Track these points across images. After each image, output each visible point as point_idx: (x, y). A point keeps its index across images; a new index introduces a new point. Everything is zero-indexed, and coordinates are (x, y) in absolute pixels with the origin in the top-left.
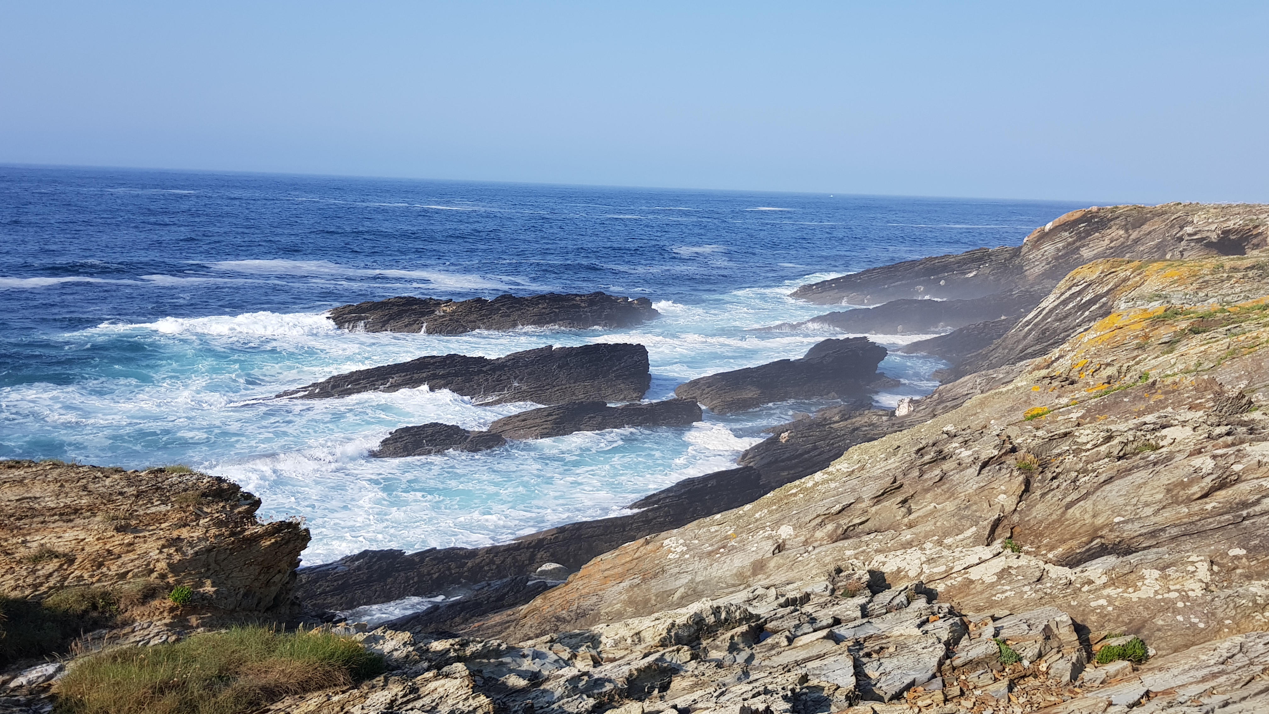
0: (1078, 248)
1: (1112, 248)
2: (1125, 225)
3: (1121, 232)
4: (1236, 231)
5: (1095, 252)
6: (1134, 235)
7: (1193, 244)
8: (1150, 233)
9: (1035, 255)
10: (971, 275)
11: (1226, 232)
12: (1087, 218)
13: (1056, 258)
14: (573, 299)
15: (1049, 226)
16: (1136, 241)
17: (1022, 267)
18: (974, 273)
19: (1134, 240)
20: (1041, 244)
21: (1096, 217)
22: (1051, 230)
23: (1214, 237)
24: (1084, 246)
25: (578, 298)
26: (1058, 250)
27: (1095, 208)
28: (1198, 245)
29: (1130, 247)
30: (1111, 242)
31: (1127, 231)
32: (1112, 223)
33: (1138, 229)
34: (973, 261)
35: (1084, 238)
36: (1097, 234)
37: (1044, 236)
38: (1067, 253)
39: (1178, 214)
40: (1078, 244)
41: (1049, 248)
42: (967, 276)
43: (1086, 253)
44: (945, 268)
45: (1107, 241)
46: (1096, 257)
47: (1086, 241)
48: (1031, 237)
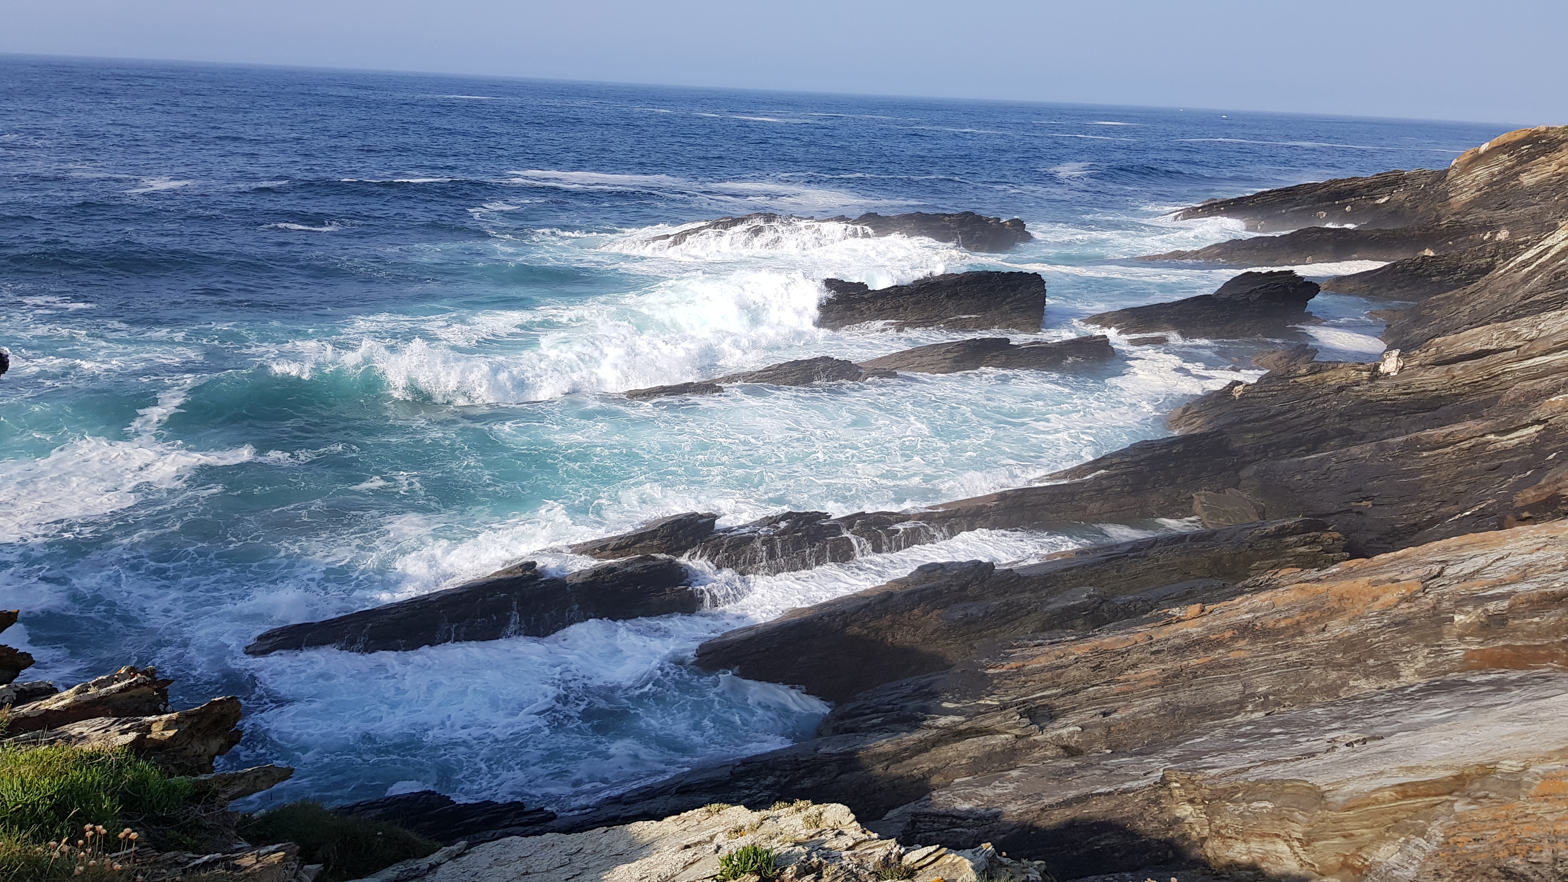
0: (1517, 174)
1: (1559, 174)
5: (1538, 178)
9: (1464, 180)
10: (1383, 201)
12: (1533, 139)
13: (1490, 185)
15: (1484, 147)
17: (1446, 193)
18: (1386, 199)
20: (1473, 167)
21: (1544, 138)
22: (1487, 152)
24: (1525, 171)
26: (1493, 175)
27: (1541, 128)
30: (1561, 167)
32: (1564, 145)
34: (1386, 184)
35: (1526, 162)
36: (1543, 158)
37: (1477, 159)
38: (1502, 179)
40: (1518, 169)
41: (1481, 173)
42: (1378, 202)
43: (1527, 180)
44: (1352, 192)
45: (1554, 166)
46: (1538, 184)
47: (1528, 166)
48: (1462, 159)
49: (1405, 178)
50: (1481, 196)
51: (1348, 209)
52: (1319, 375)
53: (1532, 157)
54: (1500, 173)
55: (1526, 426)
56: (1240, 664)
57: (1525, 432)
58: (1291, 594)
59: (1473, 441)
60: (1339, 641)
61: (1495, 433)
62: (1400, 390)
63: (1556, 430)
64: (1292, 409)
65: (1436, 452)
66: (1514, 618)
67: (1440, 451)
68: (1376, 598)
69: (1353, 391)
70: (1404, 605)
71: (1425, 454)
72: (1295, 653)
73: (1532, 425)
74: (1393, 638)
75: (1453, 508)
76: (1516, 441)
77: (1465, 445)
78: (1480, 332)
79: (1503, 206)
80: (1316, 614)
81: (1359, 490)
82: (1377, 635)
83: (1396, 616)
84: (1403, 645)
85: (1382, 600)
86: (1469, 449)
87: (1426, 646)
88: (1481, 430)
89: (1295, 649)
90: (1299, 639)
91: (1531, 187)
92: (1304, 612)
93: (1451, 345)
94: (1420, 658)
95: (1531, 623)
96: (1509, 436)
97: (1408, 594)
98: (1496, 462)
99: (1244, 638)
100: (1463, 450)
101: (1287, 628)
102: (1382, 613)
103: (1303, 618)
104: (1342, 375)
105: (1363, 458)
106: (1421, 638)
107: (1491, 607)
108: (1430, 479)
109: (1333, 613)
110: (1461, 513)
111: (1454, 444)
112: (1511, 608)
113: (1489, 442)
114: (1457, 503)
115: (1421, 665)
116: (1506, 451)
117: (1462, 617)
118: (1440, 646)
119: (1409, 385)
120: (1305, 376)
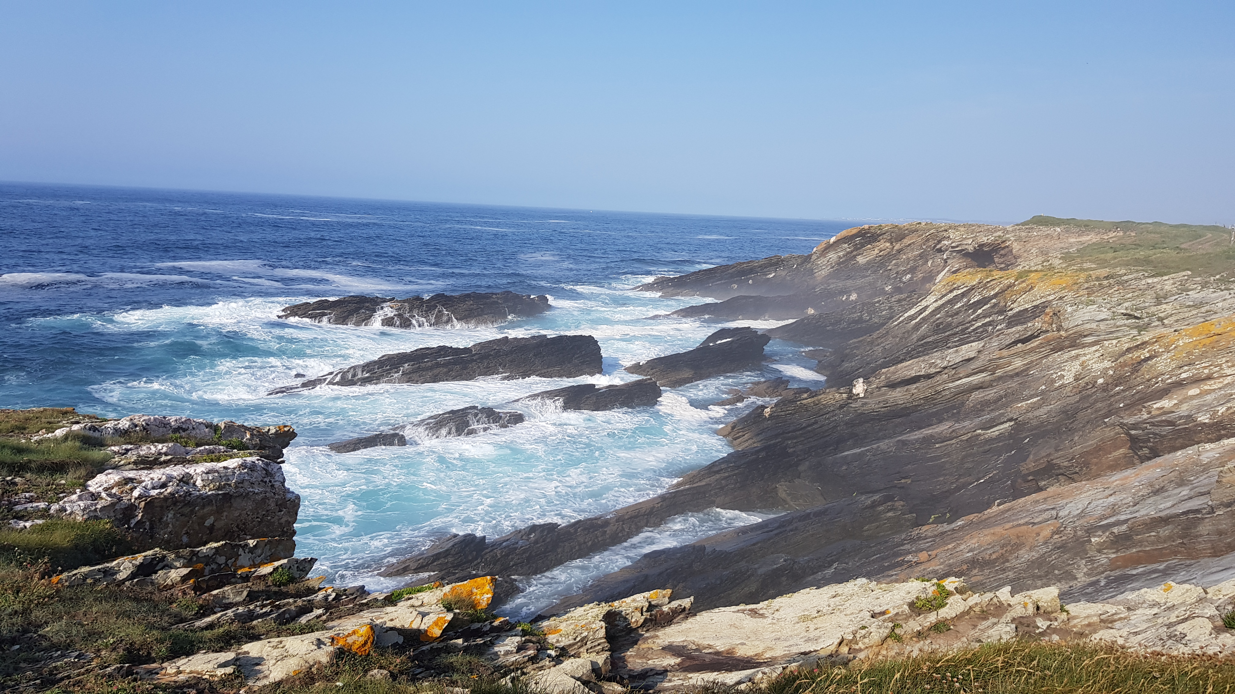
0: (855, 256)
1: (881, 256)
2: (890, 239)
3: (888, 244)
4: (989, 245)
5: (868, 259)
6: (897, 247)
7: (954, 254)
8: (910, 245)
9: (822, 261)
10: (771, 276)
11: (981, 246)
12: (862, 234)
13: (839, 264)
14: (491, 297)
15: (833, 239)
16: (899, 251)
17: (812, 270)
18: (773, 274)
19: (897, 250)
20: (827, 253)
21: (868, 233)
22: (834, 242)
23: (970, 249)
24: (859, 254)
25: (494, 296)
26: (840, 257)
27: (866, 227)
28: (958, 255)
29: (895, 255)
30: (881, 251)
31: (892, 243)
32: (881, 237)
33: (900, 242)
34: (771, 265)
35: (860, 248)
36: (869, 246)
37: (829, 247)
38: (846, 260)
39: (932, 231)
40: (855, 253)
41: (833, 256)
42: (768, 277)
43: (861, 260)
44: (751, 271)
45: (876, 251)
46: (868, 263)
47: (861, 251)
48: (820, 248)
49: (782, 261)
50: (834, 271)
51: (750, 282)
52: (815, 398)
53: (863, 245)
54: (844, 256)
55: (1002, 423)
56: (981, 584)
57: (1002, 427)
58: (989, 538)
59: (969, 435)
60: (1032, 562)
61: (982, 429)
62: (881, 405)
63: (1025, 424)
64: (816, 422)
65: (945, 443)
66: (1137, 535)
67: (948, 442)
68: (1038, 534)
69: (851, 407)
70: (1056, 536)
71: (937, 446)
72: (1010, 573)
73: (1006, 422)
74: (1060, 556)
75: (969, 479)
76: (997, 433)
77: (965, 438)
78: (911, 364)
79: (849, 277)
80: (1009, 548)
81: (899, 472)
82: (1050, 556)
83: (1055, 543)
84: (1068, 560)
85: (1042, 535)
86: (967, 440)
87: (1082, 559)
88: (973, 428)
89: (1010, 571)
90: (1007, 564)
91: (864, 265)
92: (1002, 547)
93: (894, 373)
94: (1082, 566)
95: (1150, 536)
96: (992, 430)
97: (1055, 529)
98: (987, 447)
99: (975, 568)
100: (963, 441)
101: (997, 559)
102: (1045, 543)
103: (1003, 552)
104: (831, 397)
105: (891, 451)
106: (1076, 554)
107: (1115, 530)
108: (947, 461)
109: (1018, 546)
110: (977, 481)
111: (957, 437)
112: (1131, 529)
113: (980, 435)
114: (970, 475)
115: (1085, 570)
116: (991, 440)
117: (1096, 539)
118: (1089, 557)
119: (886, 401)
120: (806, 399)
